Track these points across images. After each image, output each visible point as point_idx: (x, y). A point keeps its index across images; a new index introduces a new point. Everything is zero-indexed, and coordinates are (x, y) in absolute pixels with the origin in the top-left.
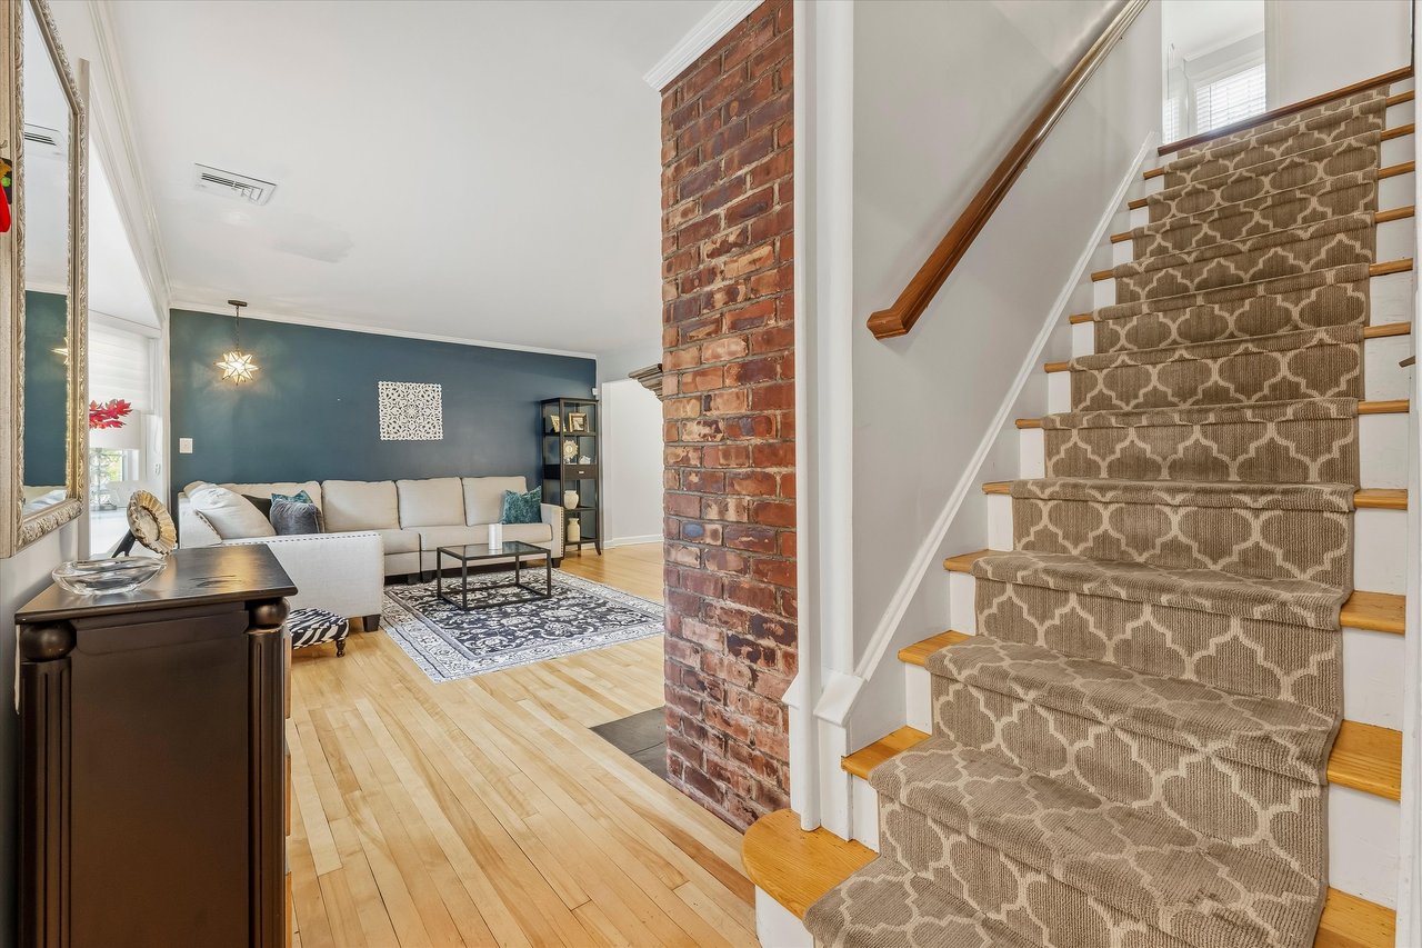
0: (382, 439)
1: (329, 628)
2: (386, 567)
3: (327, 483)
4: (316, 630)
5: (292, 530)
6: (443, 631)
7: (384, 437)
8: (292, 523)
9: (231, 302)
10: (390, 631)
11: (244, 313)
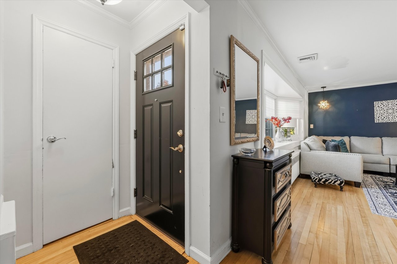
0: (376, 122)
1: (337, 181)
2: (364, 167)
3: (352, 138)
4: (332, 180)
5: (330, 150)
6: (389, 197)
7: (376, 121)
8: (330, 148)
9: (322, 88)
10: (364, 190)
11: (325, 90)
